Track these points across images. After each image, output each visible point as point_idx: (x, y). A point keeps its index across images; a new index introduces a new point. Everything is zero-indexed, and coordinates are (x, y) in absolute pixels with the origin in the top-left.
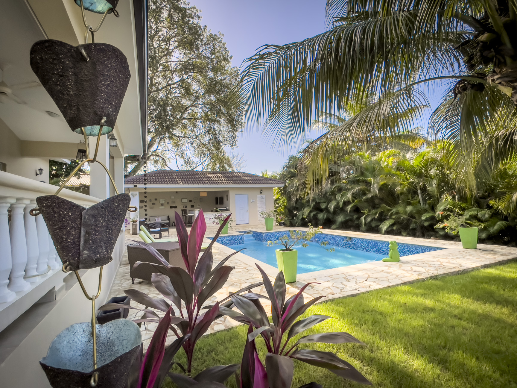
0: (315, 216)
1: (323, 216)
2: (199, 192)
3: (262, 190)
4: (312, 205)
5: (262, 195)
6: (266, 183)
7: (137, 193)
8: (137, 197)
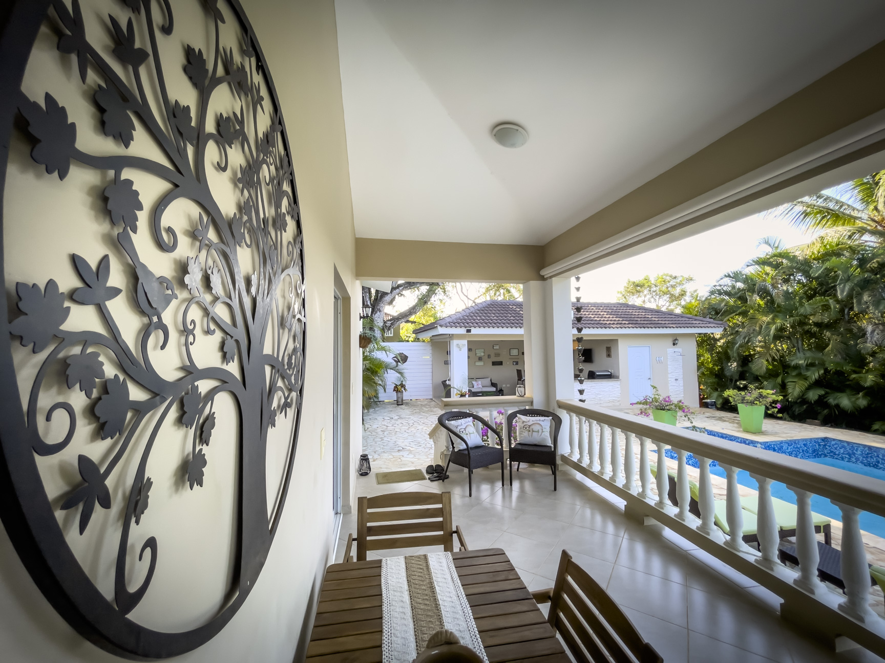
3: (675, 340)
5: (676, 349)
6: (688, 325)
7: (465, 342)
8: (465, 349)
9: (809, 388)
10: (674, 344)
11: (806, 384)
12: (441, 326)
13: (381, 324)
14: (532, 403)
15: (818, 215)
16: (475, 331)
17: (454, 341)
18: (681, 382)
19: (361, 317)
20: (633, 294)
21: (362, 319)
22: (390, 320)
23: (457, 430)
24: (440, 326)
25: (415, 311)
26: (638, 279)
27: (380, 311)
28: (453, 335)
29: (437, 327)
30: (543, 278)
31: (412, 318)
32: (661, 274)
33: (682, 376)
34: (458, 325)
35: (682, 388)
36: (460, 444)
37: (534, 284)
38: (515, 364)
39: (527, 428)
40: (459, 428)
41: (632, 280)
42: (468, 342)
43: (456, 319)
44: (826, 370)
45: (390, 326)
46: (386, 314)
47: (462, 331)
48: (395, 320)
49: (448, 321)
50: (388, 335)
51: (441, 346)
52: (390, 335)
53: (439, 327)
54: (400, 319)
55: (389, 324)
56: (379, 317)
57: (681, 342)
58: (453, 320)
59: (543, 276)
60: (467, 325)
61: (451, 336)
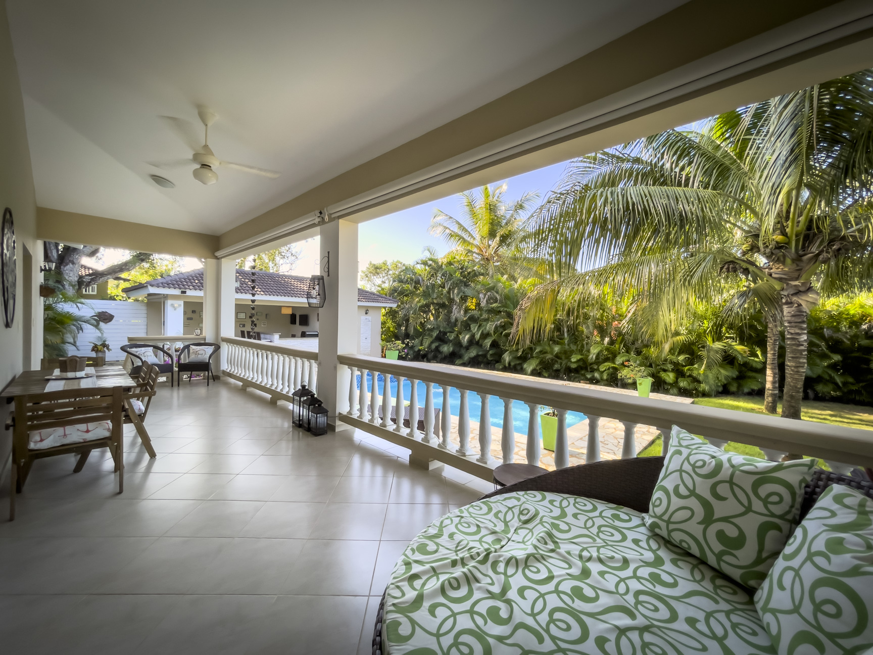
0: (437, 348)
1: (448, 349)
2: (280, 307)
3: (367, 310)
4: (435, 334)
5: (367, 317)
6: (374, 300)
7: (182, 303)
8: (181, 310)
9: (432, 343)
10: (366, 313)
11: (431, 340)
12: (152, 286)
13: (75, 279)
14: (205, 339)
15: (457, 238)
16: (190, 293)
17: (169, 301)
18: (369, 340)
19: (42, 270)
20: (374, 275)
21: (43, 272)
22: (90, 275)
23: (137, 354)
24: (150, 285)
25: (127, 267)
26: (378, 261)
27: (73, 263)
28: (167, 295)
29: (147, 286)
30: (217, 258)
31: (124, 275)
32: (396, 260)
33: (370, 336)
34: (172, 286)
35: (370, 344)
36: (138, 362)
37: (212, 261)
38: (241, 326)
39: (196, 353)
40: (139, 352)
41: (374, 262)
42: (185, 303)
43: (171, 281)
44: (440, 331)
45: (90, 282)
46: (82, 266)
47: (177, 292)
48: (96, 276)
49: (161, 281)
50: (87, 293)
51: (155, 305)
52: (91, 293)
53: (149, 287)
54: (106, 275)
55: (88, 279)
56: (71, 271)
57: (370, 312)
58: (167, 282)
59: (217, 256)
60: (183, 287)
61: (166, 297)
